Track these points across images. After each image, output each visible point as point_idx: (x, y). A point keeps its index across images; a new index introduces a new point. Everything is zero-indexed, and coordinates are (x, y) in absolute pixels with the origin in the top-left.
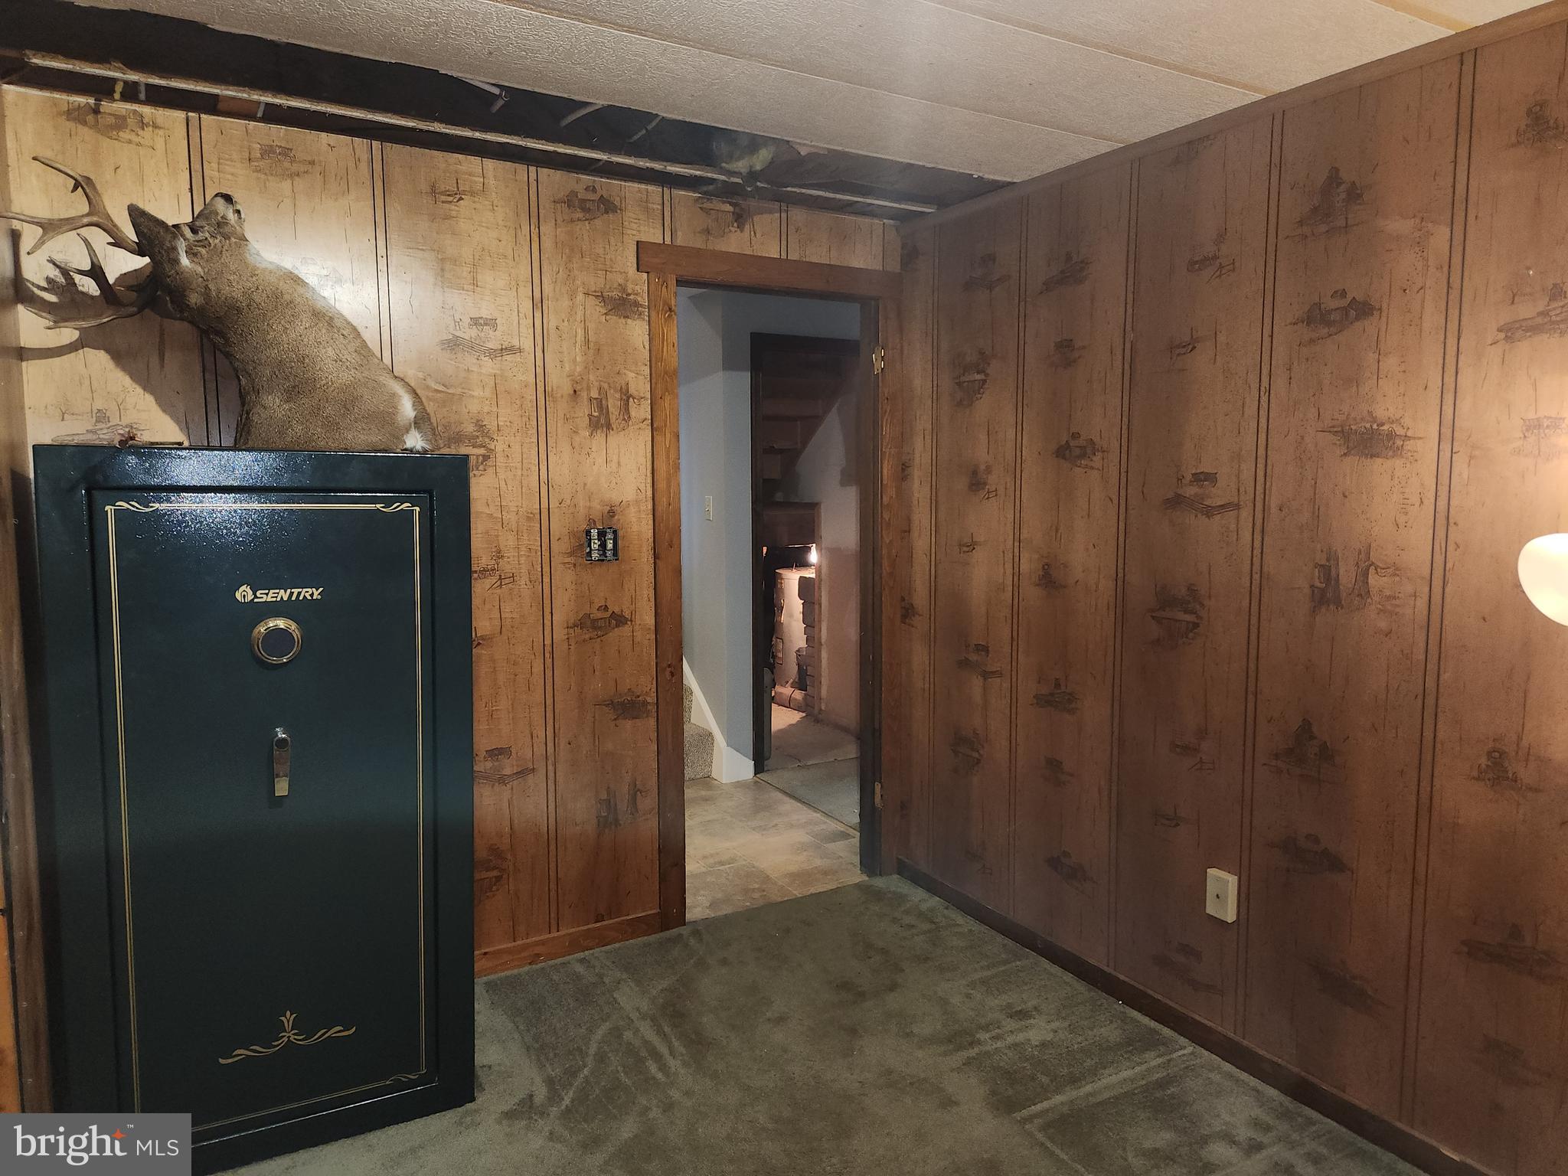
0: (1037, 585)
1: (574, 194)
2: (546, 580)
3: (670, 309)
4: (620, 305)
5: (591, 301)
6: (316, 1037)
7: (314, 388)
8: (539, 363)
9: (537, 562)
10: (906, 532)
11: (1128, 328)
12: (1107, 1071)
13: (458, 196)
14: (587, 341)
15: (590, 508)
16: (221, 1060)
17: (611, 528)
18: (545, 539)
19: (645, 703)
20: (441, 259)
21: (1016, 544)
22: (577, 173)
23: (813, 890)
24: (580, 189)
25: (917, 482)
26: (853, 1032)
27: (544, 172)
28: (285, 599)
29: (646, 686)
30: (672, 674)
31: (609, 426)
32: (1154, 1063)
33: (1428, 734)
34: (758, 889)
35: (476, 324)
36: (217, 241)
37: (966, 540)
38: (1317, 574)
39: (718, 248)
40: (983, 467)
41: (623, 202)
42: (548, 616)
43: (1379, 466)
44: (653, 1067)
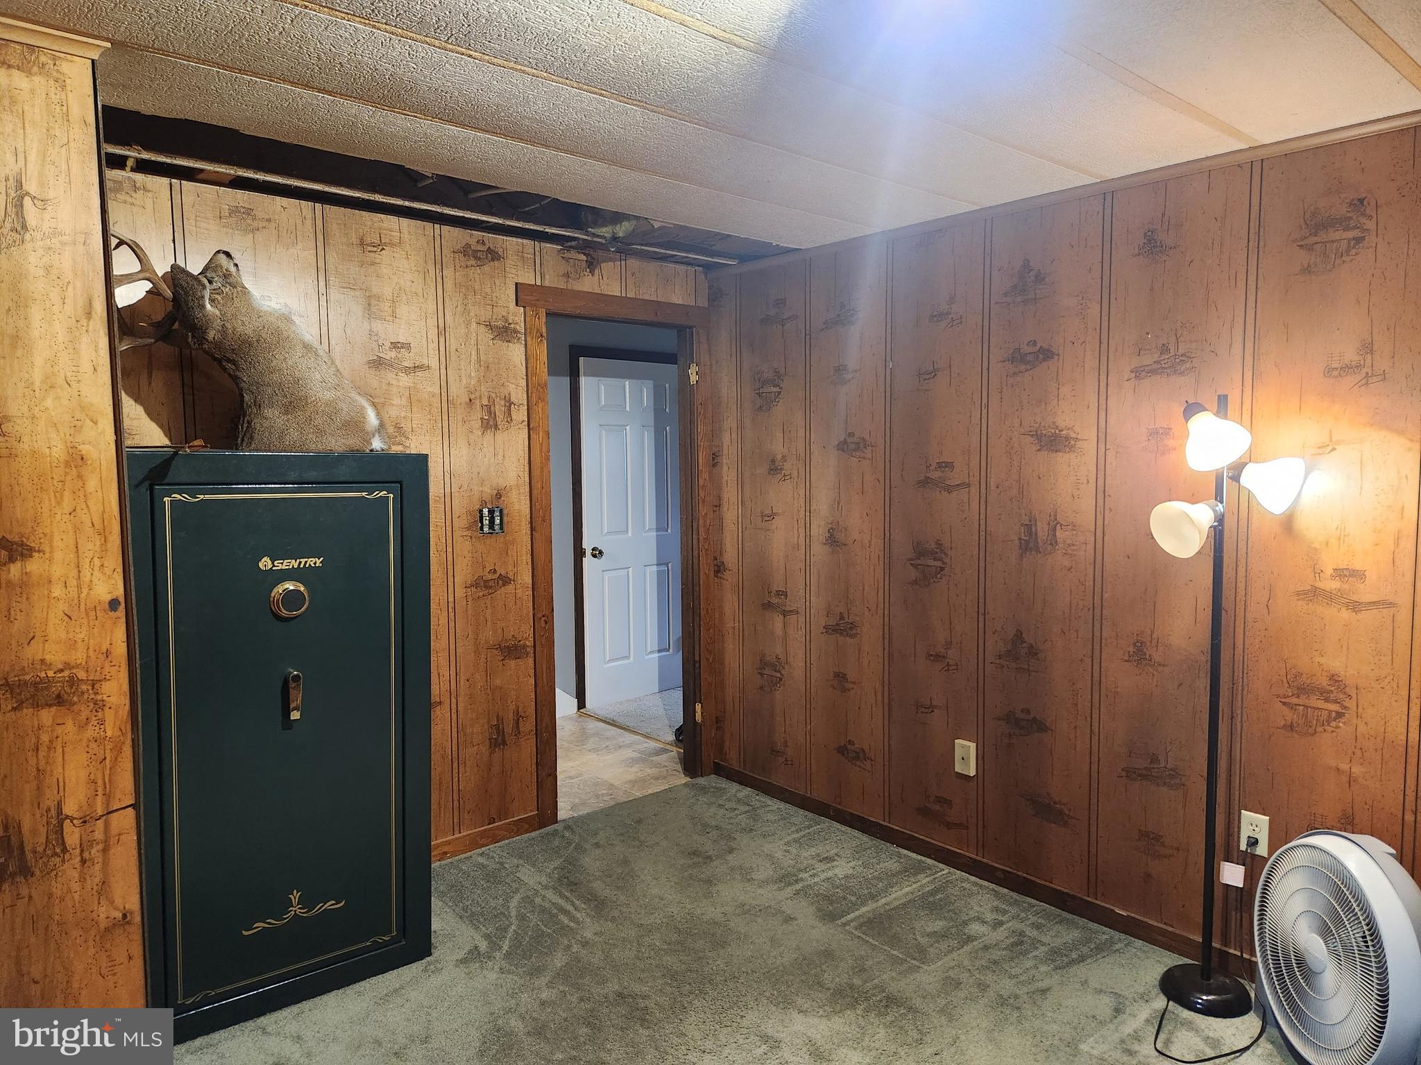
0: (825, 544)
1: (468, 245)
2: (450, 550)
3: (541, 335)
4: (503, 332)
5: (482, 329)
6: (316, 909)
7: (307, 404)
8: (443, 377)
9: (442, 535)
10: (716, 506)
11: (888, 358)
12: (894, 889)
13: (381, 247)
14: (479, 361)
15: (482, 491)
16: (243, 932)
17: (498, 507)
18: (449, 517)
19: (525, 646)
20: (369, 296)
21: (808, 514)
22: (471, 230)
23: (650, 791)
24: (473, 242)
25: (725, 468)
26: (709, 882)
27: (446, 228)
28: (296, 567)
29: (525, 633)
30: (546, 622)
31: (496, 427)
32: (924, 881)
33: (1097, 634)
34: (606, 794)
35: (394, 348)
36: (227, 289)
37: (768, 512)
38: (1023, 531)
39: (575, 288)
40: (779, 457)
41: (505, 252)
42: (451, 579)
43: (1061, 458)
44: (565, 920)
